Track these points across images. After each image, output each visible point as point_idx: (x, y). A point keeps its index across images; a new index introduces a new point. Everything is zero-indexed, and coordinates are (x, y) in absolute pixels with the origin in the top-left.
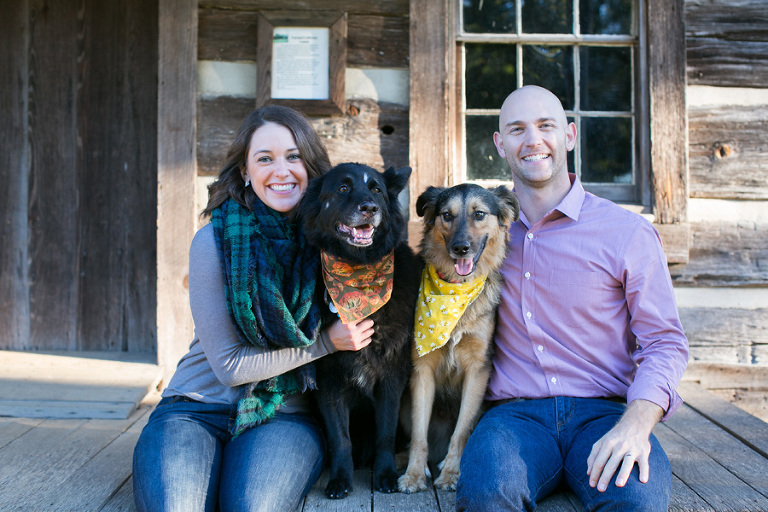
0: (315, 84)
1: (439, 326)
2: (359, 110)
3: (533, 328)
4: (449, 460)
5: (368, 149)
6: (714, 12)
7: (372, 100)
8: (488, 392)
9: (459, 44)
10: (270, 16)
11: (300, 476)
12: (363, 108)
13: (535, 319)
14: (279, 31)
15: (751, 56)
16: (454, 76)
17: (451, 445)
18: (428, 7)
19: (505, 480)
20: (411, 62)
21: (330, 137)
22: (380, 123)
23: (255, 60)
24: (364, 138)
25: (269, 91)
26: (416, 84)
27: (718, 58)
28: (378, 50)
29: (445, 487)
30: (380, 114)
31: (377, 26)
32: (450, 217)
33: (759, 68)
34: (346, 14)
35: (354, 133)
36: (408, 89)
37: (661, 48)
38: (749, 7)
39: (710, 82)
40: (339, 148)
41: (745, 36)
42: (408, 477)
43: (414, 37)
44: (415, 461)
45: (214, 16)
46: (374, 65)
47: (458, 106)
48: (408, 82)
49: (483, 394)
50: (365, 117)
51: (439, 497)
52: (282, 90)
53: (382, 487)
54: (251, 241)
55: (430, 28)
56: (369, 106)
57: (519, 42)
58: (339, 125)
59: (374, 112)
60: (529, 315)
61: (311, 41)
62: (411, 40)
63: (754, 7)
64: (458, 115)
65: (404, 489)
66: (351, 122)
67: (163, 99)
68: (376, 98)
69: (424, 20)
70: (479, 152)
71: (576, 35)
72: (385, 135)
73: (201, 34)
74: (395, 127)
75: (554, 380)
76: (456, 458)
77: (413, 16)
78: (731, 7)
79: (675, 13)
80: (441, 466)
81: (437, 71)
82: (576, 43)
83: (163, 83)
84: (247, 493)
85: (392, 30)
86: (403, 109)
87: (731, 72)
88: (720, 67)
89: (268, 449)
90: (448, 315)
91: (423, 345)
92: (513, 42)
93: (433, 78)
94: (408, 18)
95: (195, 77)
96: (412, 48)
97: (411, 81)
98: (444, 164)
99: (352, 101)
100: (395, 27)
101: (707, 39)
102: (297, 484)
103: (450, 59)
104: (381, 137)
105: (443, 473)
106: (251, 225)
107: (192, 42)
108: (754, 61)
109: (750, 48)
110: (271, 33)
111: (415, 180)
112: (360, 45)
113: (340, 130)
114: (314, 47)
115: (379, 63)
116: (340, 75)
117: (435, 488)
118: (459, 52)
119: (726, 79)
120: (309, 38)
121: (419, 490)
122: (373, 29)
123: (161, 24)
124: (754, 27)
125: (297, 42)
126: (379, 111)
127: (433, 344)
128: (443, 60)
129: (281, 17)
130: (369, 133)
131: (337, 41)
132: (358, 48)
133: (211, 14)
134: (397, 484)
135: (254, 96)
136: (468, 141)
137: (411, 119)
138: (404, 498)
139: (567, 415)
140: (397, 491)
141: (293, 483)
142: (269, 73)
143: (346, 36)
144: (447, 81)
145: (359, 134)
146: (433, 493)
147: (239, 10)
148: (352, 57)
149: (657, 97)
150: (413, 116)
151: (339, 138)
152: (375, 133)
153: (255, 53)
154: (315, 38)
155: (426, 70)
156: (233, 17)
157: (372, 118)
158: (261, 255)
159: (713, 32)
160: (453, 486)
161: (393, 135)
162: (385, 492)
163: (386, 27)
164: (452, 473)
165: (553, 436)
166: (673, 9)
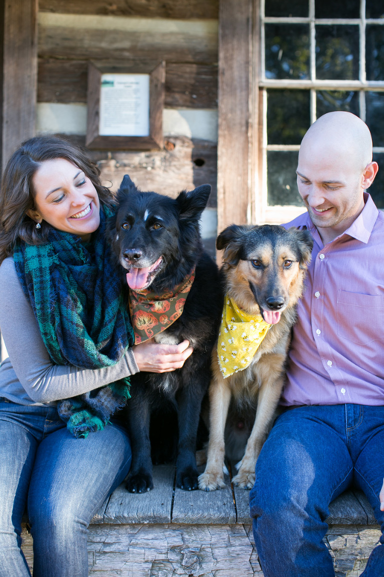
0: (137, 123)
1: (241, 352)
2: (174, 145)
3: (322, 345)
4: (246, 461)
5: (182, 179)
7: (186, 137)
8: (282, 399)
9: (261, 89)
10: (99, 65)
11: (106, 478)
12: (178, 144)
13: (324, 336)
14: (107, 77)
16: (257, 116)
17: (247, 447)
18: (235, 56)
19: (299, 491)
20: (220, 104)
21: (149, 169)
22: (193, 156)
23: (85, 102)
24: (179, 169)
25: (97, 129)
26: (224, 123)
28: (191, 93)
29: (242, 485)
30: (193, 150)
31: (191, 73)
34: (164, 63)
35: (170, 166)
36: (217, 127)
40: (158, 178)
42: (208, 475)
43: (223, 82)
44: (214, 460)
45: (51, 65)
46: (188, 107)
47: (260, 142)
48: (217, 121)
49: (277, 401)
50: (180, 151)
51: (236, 495)
52: (109, 128)
53: (183, 485)
54: (51, 273)
55: (236, 74)
56: (183, 142)
57: (313, 88)
58: (157, 158)
59: (188, 147)
60: (318, 332)
61: (134, 86)
62: (220, 84)
64: (260, 150)
65: (204, 487)
66: (168, 156)
67: (7, 136)
68: (189, 134)
69: (231, 68)
70: (278, 182)
71: (363, 81)
72: (197, 167)
73: (40, 80)
74: (206, 160)
75: (343, 391)
76: (252, 459)
77: (221, 64)
80: (238, 466)
81: (242, 112)
82: (362, 89)
83: (7, 122)
84: (53, 493)
85: (203, 77)
86: (213, 145)
89: (76, 450)
90: (249, 342)
91: (227, 368)
92: (308, 87)
93: (238, 117)
94: (217, 67)
95: (34, 115)
96: (220, 92)
97: (220, 120)
98: (247, 192)
99: (168, 138)
100: (206, 73)
102: (102, 485)
103: (253, 101)
104: (194, 168)
105: (240, 472)
106: (50, 255)
107: (32, 87)
110: (99, 79)
111: (223, 206)
112: (176, 90)
113: (158, 162)
114: (136, 91)
115: (192, 105)
116: (158, 115)
117: (233, 485)
118: (261, 96)
120: (132, 83)
121: (218, 488)
122: (187, 76)
123: (6, 71)
125: (122, 87)
126: (192, 146)
127: (236, 367)
128: (247, 103)
129: (107, 65)
130: (183, 166)
131: (156, 86)
132: (174, 92)
133: (48, 62)
134: (197, 482)
135: (85, 133)
136: (269, 173)
137: (219, 153)
138: (203, 496)
139: (355, 421)
140: (197, 489)
141: (98, 484)
142: (97, 114)
143: (163, 81)
144: (250, 121)
145: (175, 166)
146: (231, 492)
147: (73, 59)
148: (169, 100)
150: (221, 151)
151: (158, 169)
152: (187, 165)
153: (85, 96)
154: (137, 83)
155: (232, 111)
156: (67, 65)
157: (186, 153)
158: (61, 286)
160: (249, 485)
161: (204, 167)
162: (186, 489)
163: (198, 73)
164: (249, 472)
165: (344, 440)
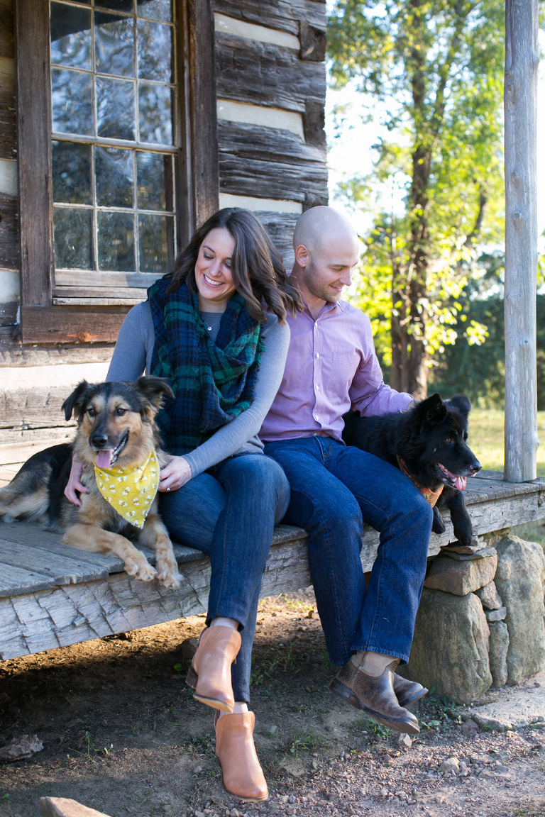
6: (231, 132)
15: (255, 172)
20: (20, 155)
26: (24, 176)
27: (235, 171)
32: (94, 413)
33: (261, 182)
37: (202, 159)
38: (253, 131)
39: (231, 191)
41: (251, 155)
62: (20, 133)
63: (256, 132)
69: (30, 115)
70: (64, 242)
74: (4, 216)
77: (21, 110)
78: (242, 130)
79: (211, 130)
81: (41, 165)
86: (11, 199)
87: (243, 183)
88: (238, 178)
92: (89, 143)
93: (38, 171)
96: (21, 141)
97: (21, 173)
101: (228, 155)
108: (258, 176)
109: (255, 165)
111: (26, 266)
119: (241, 189)
124: (256, 149)
128: (46, 155)
137: (21, 209)
139: (328, 449)
144: (49, 175)
149: (200, 201)
150: (23, 206)
159: (232, 150)
161: (2, 223)
166: (210, 128)
